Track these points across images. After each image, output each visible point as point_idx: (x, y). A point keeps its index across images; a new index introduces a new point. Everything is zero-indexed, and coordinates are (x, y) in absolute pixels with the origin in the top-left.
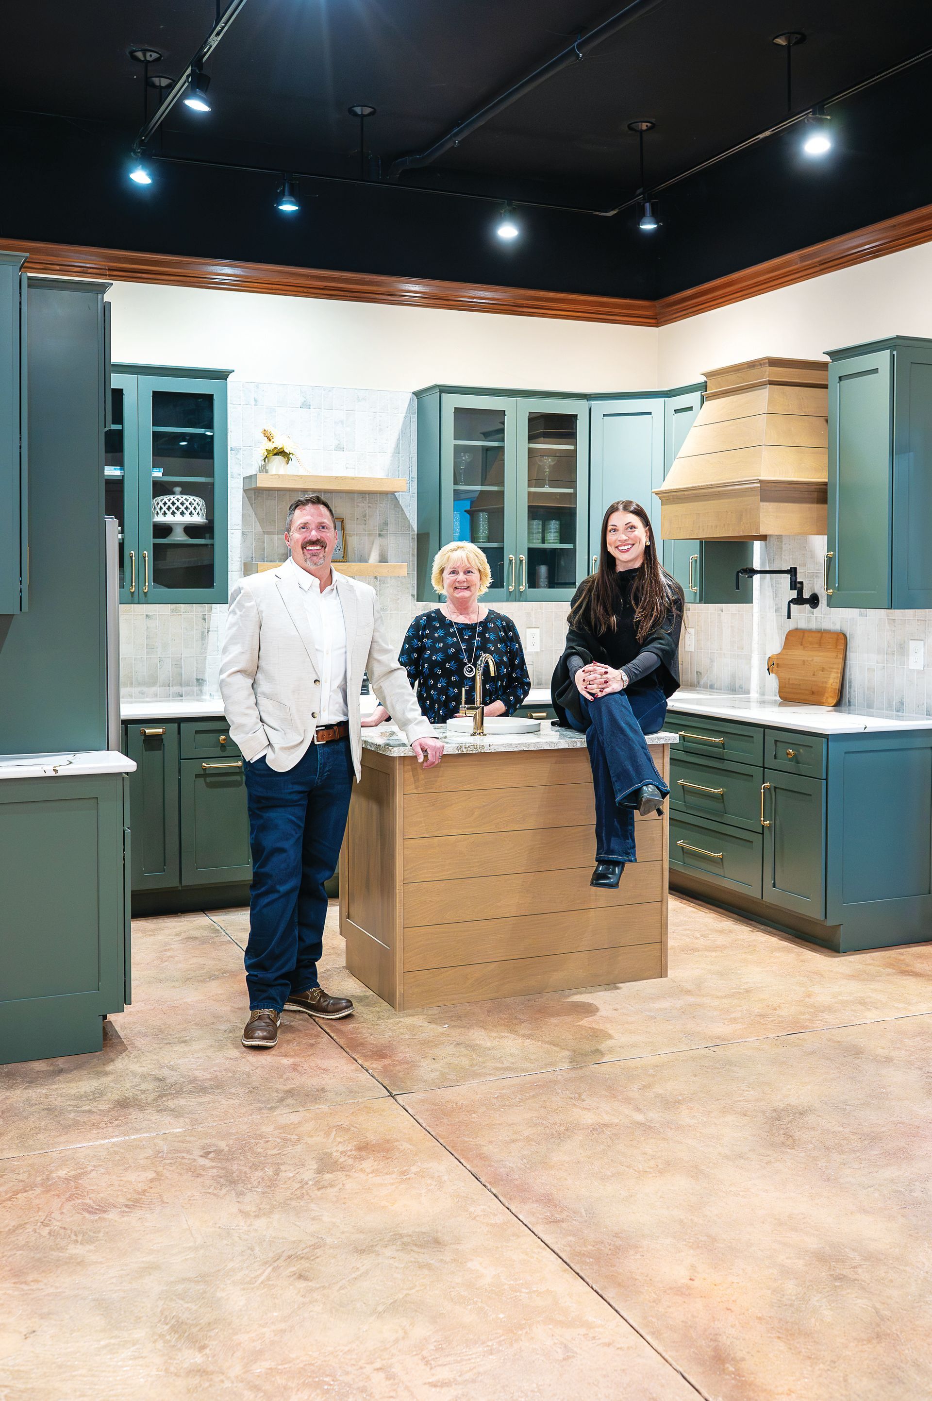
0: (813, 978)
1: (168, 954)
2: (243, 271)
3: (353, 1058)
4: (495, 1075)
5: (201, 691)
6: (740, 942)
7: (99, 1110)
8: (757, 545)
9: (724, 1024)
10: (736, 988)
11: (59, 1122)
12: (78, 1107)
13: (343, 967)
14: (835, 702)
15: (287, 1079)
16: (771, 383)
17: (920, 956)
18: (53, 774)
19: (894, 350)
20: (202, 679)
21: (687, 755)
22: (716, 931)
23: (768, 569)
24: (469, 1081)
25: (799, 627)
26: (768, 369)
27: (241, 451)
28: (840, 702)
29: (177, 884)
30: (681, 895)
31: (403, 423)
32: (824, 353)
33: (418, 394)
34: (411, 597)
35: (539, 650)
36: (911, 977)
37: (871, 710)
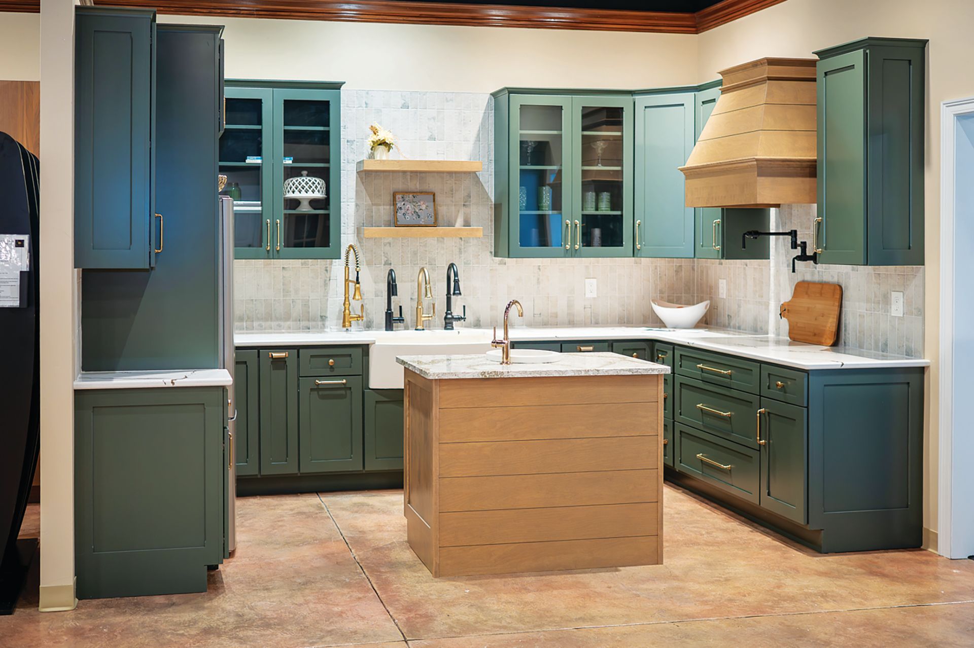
0: (789, 572)
1: (280, 524)
2: (356, 6)
3: (387, 611)
4: (491, 631)
5: (324, 325)
6: (737, 540)
7: (189, 634)
8: (773, 211)
9: (695, 604)
10: (717, 577)
11: (158, 640)
12: (175, 631)
13: (406, 542)
14: (832, 342)
15: (332, 622)
16: (770, 79)
17: (892, 561)
18: (171, 385)
19: (867, 49)
20: (325, 316)
21: (704, 384)
22: (721, 530)
23: (781, 231)
24: (469, 634)
25: (806, 279)
26: (767, 67)
27: (355, 143)
28: (836, 343)
29: (296, 471)
30: (702, 499)
31: (483, 118)
32: (813, 53)
33: (494, 95)
34: (490, 254)
35: (596, 296)
36: (877, 577)
37: (862, 350)
